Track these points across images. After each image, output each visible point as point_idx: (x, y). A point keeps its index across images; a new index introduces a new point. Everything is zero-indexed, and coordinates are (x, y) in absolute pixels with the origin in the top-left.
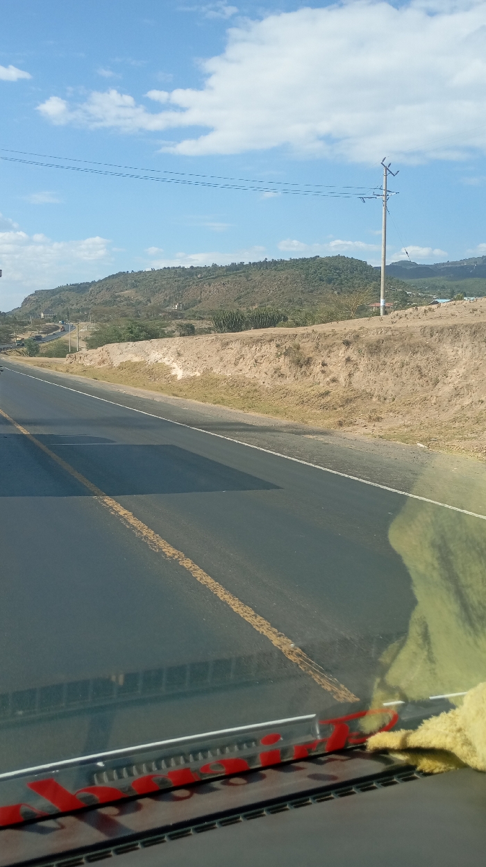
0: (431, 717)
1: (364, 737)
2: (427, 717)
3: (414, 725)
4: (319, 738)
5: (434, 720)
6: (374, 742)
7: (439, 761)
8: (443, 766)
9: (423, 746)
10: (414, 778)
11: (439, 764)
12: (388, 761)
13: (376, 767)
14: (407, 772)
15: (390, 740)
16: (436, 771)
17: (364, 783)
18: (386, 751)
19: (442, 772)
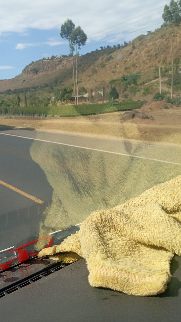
0: (67, 237)
1: (37, 252)
2: (65, 237)
3: (59, 242)
4: (16, 257)
5: (69, 238)
6: (41, 254)
7: (72, 257)
8: (74, 259)
9: (62, 251)
10: (62, 268)
11: (72, 259)
12: (48, 262)
13: (41, 267)
14: (57, 266)
15: (48, 251)
16: (71, 262)
17: (35, 277)
18: (47, 257)
19: (74, 262)
